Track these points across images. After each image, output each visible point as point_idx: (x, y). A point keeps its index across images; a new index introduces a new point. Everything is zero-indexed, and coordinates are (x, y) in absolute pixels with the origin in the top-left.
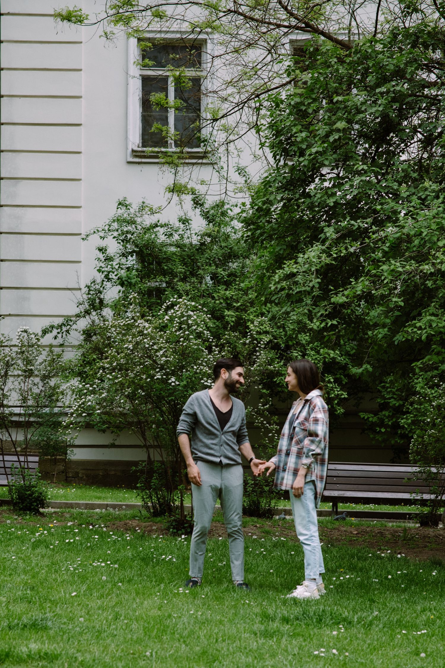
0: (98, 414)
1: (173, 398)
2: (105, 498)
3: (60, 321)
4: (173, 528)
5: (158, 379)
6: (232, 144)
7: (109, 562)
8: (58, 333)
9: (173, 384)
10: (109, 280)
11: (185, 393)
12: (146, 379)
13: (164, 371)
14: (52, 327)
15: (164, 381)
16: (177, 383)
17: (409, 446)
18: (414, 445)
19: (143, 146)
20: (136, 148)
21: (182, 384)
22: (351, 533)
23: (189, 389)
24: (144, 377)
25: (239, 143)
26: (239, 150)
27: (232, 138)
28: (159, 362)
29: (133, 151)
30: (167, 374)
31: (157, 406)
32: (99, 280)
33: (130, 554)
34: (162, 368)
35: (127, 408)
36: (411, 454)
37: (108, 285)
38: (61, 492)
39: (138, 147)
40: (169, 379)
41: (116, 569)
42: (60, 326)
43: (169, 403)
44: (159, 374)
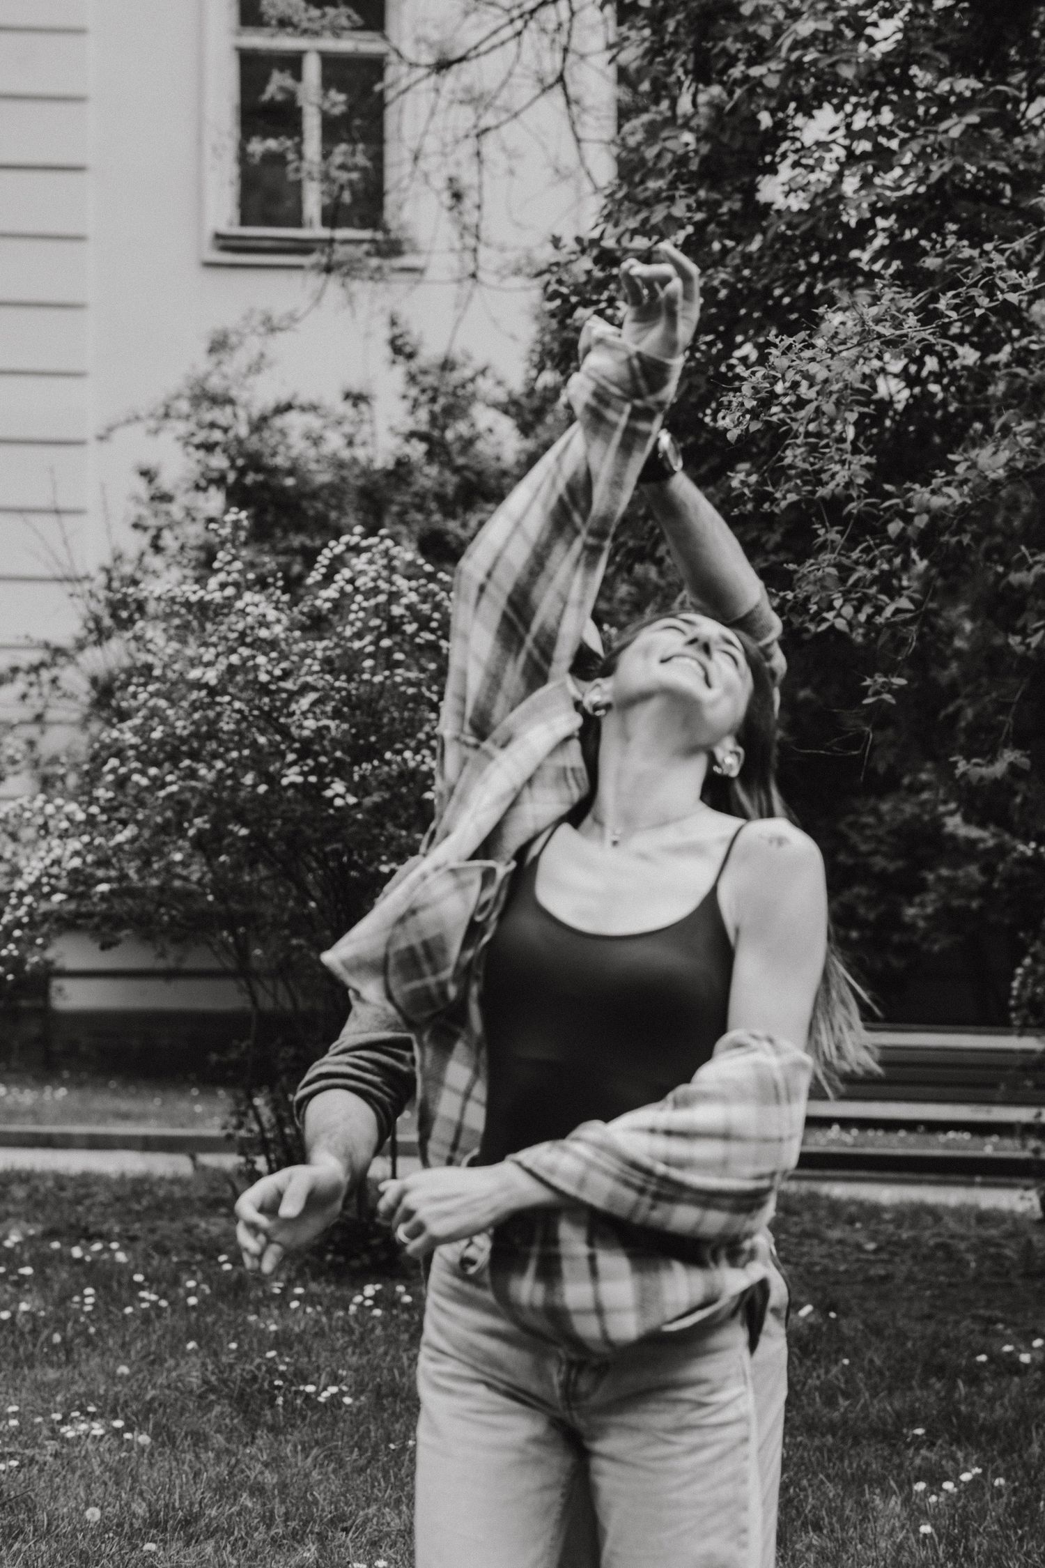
0: (104, 897)
1: (338, 846)
2: (141, 1117)
3: (35, 656)
4: (336, 1253)
5: (292, 785)
6: (490, 136)
7: (118, 1424)
8: (31, 684)
9: (338, 802)
10: (157, 548)
11: (376, 831)
12: (255, 786)
13: (311, 762)
14: (15, 670)
15: (312, 793)
16: (352, 800)
17: (1010, 989)
18: (1023, 985)
19: (244, 221)
20: (225, 229)
21: (368, 801)
22: (859, 1247)
23: (386, 820)
24: (249, 779)
25: (512, 133)
26: (511, 154)
27: (488, 120)
28: (294, 731)
29: (218, 236)
30: (319, 770)
31: (288, 872)
32: (132, 552)
33: (194, 1380)
34: (305, 750)
35: (195, 877)
36: (1015, 1009)
37: (155, 562)
38: (27, 1097)
39: (231, 224)
40: (328, 786)
41: (142, 1449)
42: (35, 669)
43: (323, 863)
44: (296, 769)
